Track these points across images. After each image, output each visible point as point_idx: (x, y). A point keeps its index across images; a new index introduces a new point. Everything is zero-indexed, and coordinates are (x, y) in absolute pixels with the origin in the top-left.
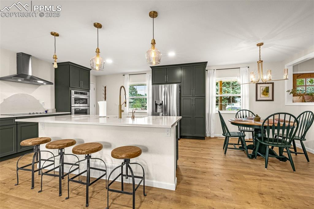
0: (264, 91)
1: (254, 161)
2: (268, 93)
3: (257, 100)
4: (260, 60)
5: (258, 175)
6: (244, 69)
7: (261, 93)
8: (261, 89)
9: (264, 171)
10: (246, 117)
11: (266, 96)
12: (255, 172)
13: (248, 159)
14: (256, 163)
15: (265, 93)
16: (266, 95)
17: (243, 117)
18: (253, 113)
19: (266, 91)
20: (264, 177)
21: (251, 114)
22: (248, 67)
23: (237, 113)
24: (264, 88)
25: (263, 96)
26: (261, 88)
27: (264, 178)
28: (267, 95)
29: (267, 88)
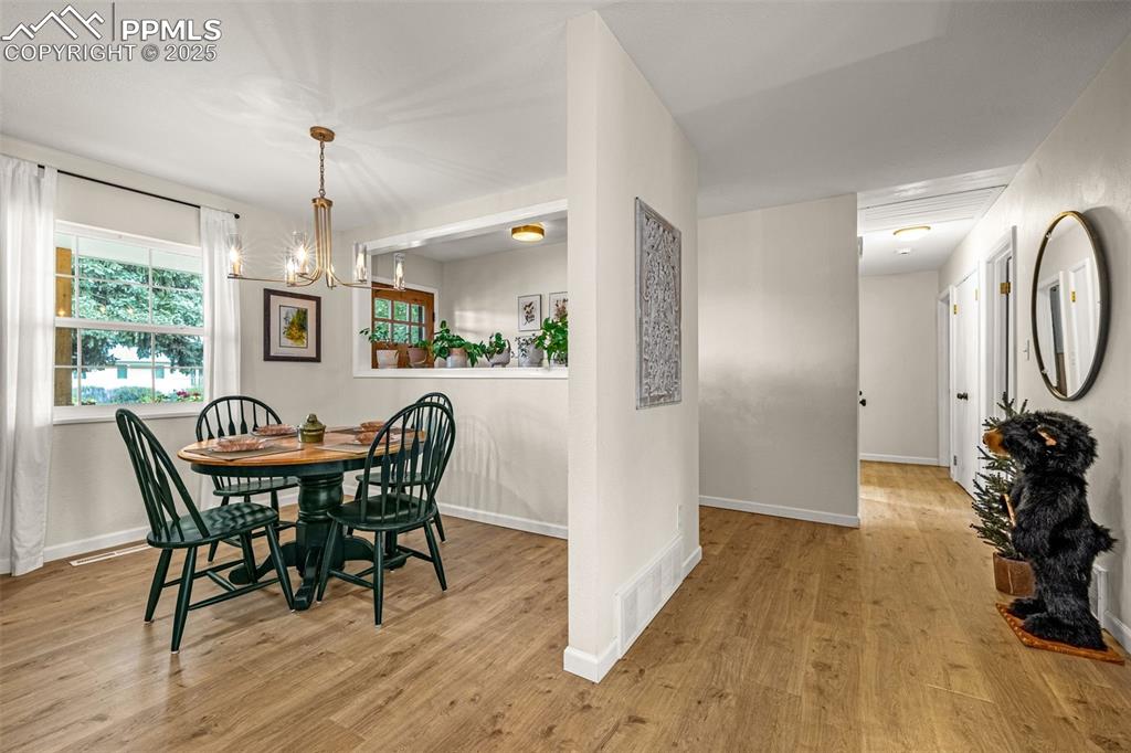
0: (292, 323)
1: (319, 613)
2: (304, 334)
3: (268, 357)
4: (322, 197)
5: (373, 673)
6: (218, 217)
7: (282, 331)
8: (283, 316)
9: (380, 642)
10: (254, 430)
11: (299, 343)
12: (359, 666)
13: (293, 616)
14: (334, 619)
15: (295, 331)
16: (297, 339)
17: (244, 430)
18: (269, 410)
19: (299, 324)
20: (398, 667)
21: (261, 411)
22: (237, 216)
23: (203, 414)
24: (292, 315)
25: (290, 342)
26: (283, 309)
27: (402, 672)
28: (300, 338)
29: (303, 314)
